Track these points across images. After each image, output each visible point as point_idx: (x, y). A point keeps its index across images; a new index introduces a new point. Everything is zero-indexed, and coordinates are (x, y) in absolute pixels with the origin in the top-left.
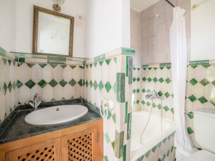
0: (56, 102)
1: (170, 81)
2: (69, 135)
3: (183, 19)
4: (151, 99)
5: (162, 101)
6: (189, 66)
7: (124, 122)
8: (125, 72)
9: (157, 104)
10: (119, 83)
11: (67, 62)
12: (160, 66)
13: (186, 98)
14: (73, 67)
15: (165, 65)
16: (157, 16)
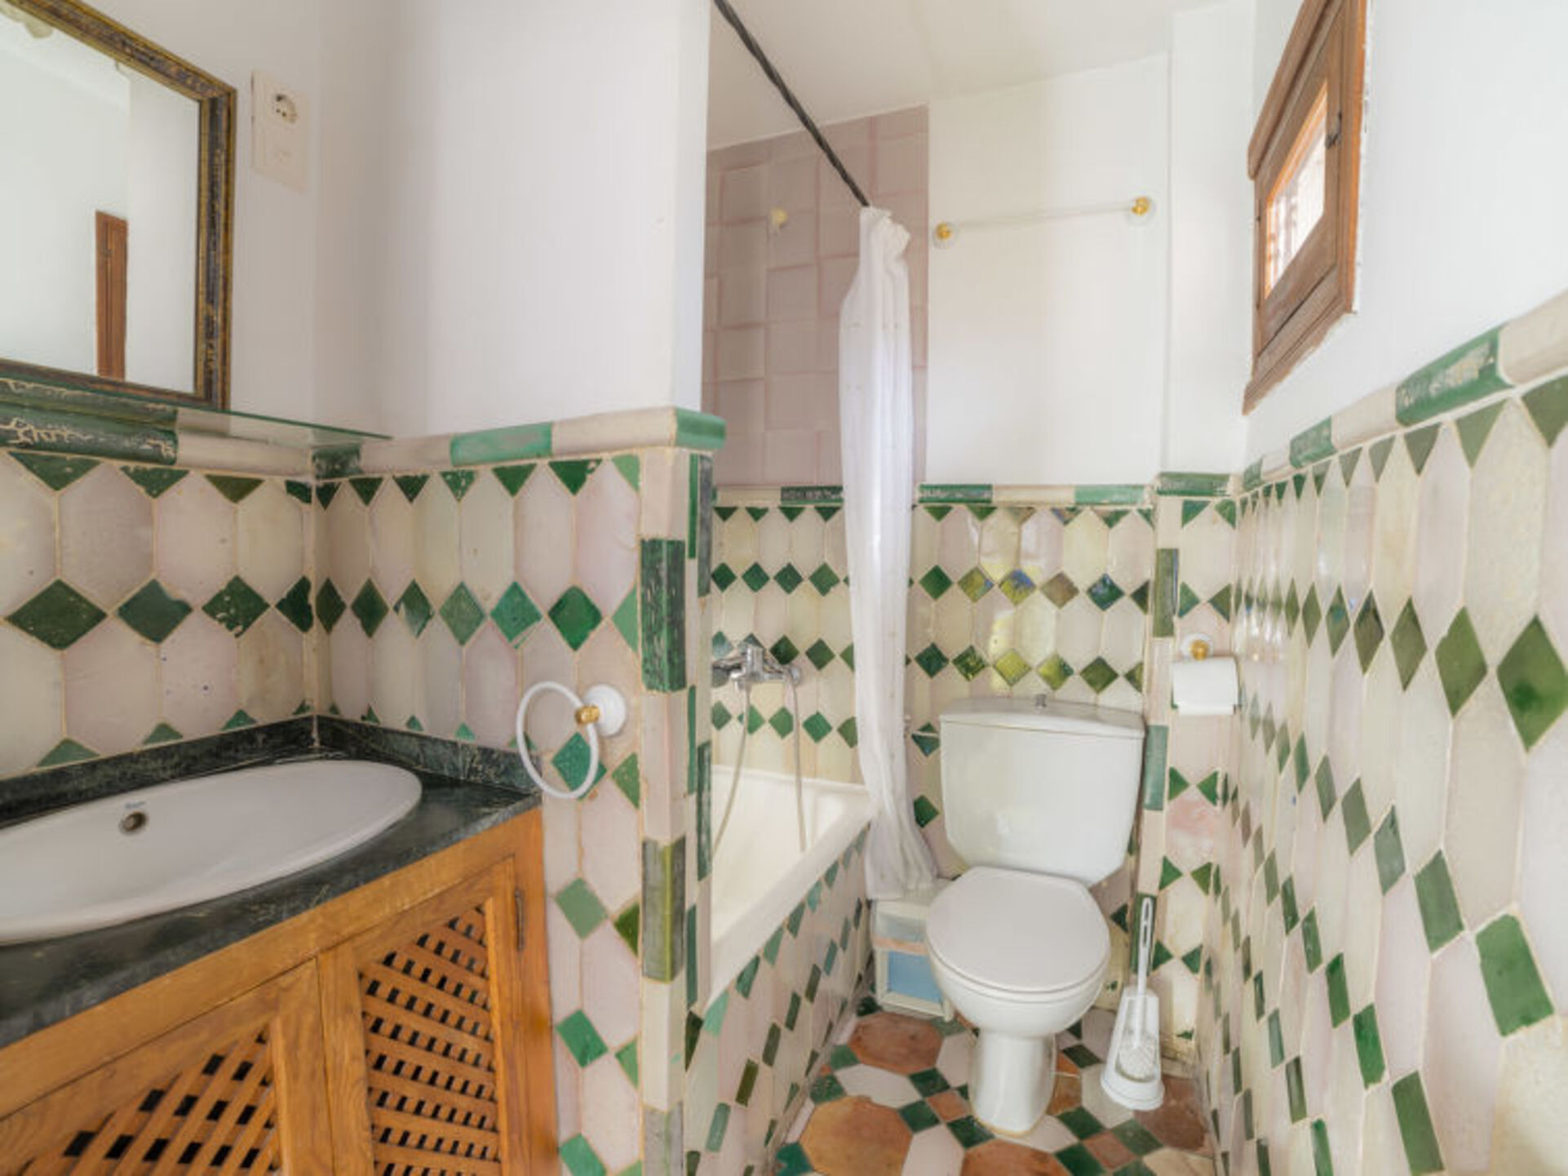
0: (93, 766)
1: (834, 581)
2: (366, 937)
3: (900, 271)
4: (741, 687)
5: (795, 687)
6: (921, 507)
7: (685, 789)
8: (683, 535)
9: (767, 711)
10: (659, 592)
11: (190, 449)
12: (783, 499)
13: (908, 661)
14: (236, 488)
15: (809, 494)
16: (779, 217)
